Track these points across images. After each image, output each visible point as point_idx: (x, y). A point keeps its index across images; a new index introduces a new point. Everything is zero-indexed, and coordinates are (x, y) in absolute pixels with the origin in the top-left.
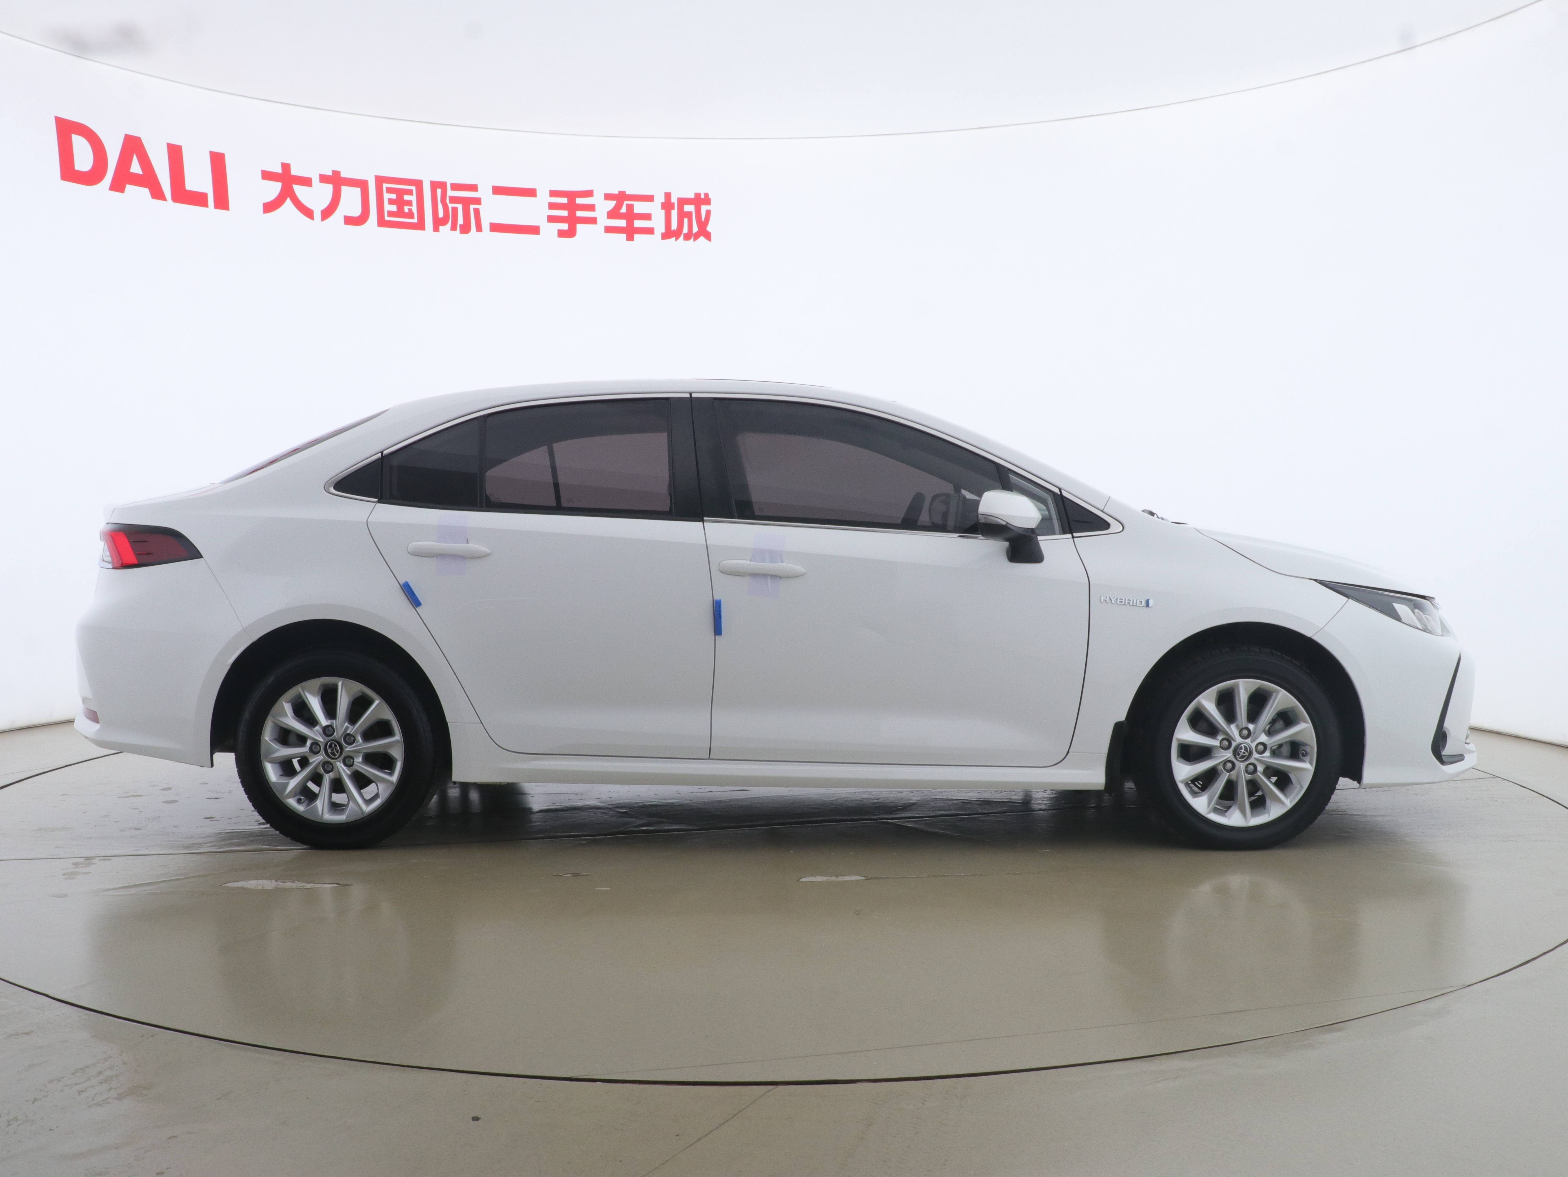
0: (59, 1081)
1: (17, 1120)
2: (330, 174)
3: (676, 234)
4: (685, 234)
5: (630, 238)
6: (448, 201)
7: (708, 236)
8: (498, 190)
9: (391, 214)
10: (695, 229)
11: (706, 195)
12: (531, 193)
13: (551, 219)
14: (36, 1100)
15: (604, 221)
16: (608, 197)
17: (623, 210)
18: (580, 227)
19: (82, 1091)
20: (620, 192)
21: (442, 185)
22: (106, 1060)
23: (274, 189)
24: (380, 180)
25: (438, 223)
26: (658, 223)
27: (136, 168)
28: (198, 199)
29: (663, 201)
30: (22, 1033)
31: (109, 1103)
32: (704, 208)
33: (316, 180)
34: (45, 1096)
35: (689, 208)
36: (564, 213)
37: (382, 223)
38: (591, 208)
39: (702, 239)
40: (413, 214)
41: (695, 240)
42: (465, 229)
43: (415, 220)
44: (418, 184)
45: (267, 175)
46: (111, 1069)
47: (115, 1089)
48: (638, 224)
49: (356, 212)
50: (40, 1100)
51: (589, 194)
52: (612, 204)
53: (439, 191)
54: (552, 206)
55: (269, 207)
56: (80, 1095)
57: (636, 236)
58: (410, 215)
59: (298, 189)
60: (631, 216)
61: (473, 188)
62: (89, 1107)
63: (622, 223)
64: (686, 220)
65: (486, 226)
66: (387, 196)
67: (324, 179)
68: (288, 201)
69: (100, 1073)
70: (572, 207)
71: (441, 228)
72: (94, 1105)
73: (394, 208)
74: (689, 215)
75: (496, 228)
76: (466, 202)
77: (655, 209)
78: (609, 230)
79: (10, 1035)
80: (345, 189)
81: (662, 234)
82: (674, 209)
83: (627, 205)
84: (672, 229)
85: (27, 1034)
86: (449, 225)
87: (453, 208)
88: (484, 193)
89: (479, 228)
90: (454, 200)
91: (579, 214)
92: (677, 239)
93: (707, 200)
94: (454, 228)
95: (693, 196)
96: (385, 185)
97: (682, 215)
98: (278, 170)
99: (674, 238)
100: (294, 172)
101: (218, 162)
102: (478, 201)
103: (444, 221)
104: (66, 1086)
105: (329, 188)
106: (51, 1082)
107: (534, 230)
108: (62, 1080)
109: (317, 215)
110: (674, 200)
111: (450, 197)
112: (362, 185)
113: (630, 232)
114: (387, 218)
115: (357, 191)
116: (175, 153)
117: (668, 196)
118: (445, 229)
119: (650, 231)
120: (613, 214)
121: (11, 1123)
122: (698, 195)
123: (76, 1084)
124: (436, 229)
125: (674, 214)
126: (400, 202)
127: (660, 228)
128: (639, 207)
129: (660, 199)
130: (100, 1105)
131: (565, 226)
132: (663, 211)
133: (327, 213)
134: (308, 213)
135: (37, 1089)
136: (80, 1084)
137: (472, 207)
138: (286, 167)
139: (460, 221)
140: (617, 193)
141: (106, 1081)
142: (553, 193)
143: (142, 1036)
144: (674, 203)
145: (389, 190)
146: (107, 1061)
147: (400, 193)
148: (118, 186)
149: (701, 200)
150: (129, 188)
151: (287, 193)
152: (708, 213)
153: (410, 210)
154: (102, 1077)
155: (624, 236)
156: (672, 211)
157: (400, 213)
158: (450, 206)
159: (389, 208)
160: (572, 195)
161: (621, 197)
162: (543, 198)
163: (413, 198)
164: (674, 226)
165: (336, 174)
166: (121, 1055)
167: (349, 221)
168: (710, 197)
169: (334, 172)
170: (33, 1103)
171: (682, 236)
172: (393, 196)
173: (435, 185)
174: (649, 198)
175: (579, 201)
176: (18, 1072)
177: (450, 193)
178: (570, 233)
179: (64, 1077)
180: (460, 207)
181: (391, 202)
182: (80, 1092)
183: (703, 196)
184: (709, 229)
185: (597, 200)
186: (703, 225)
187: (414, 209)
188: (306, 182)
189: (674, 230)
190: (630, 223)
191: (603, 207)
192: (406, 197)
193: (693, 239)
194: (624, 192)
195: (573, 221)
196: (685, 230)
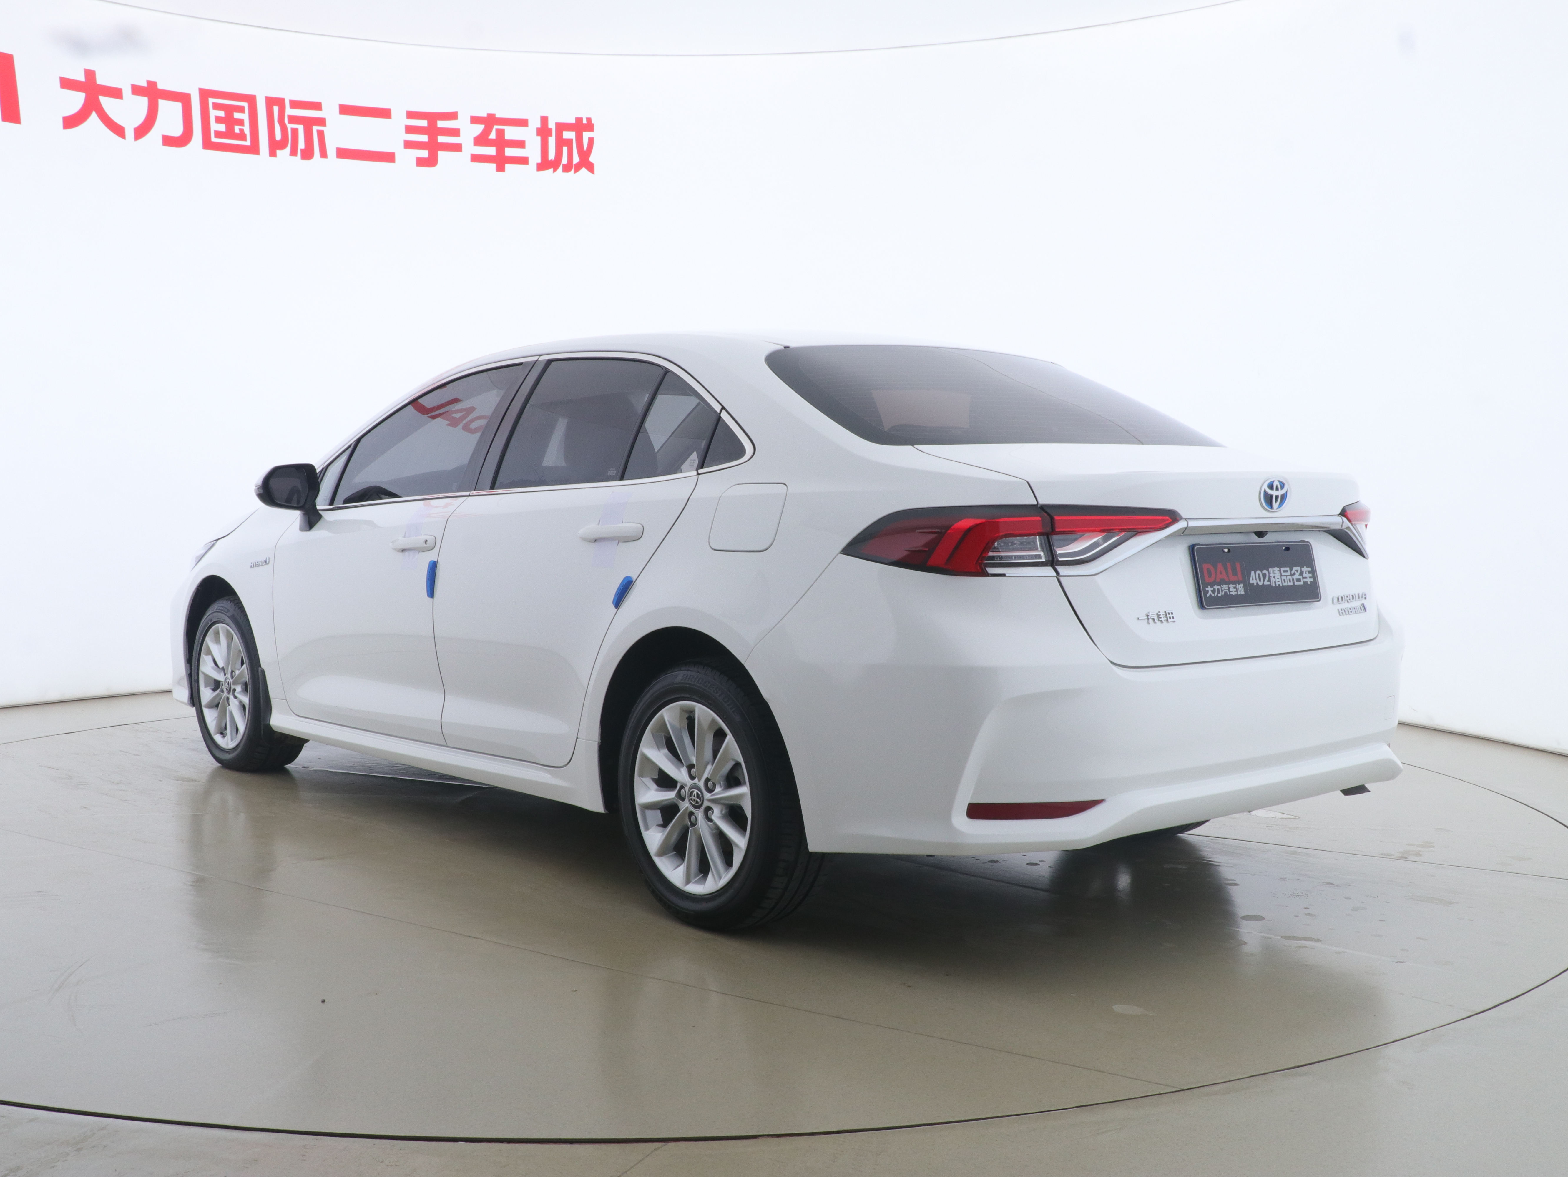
2: (145, 84)
3: (554, 165)
4: (564, 165)
5: (500, 168)
6: (286, 121)
7: (591, 168)
8: (346, 110)
9: (218, 134)
10: (576, 159)
11: (589, 120)
12: (384, 113)
13: (408, 145)
15: (470, 148)
16: (475, 120)
17: (493, 136)
18: (442, 154)
20: (489, 115)
21: (280, 102)
23: (76, 100)
24: (205, 94)
25: (275, 147)
26: (533, 151)
29: (539, 126)
32: (586, 135)
33: (127, 92)
35: (569, 135)
36: (424, 138)
37: (208, 145)
38: (456, 132)
39: (584, 170)
40: (245, 135)
41: (576, 172)
42: (307, 154)
43: (248, 143)
44: (251, 100)
45: (67, 84)
48: (509, 152)
49: (177, 131)
51: (453, 116)
52: (479, 128)
53: (276, 109)
54: (409, 129)
55: (71, 122)
57: (507, 166)
58: (242, 136)
59: (106, 102)
60: (501, 143)
61: (317, 106)
63: (491, 151)
64: (565, 149)
65: (331, 151)
66: (213, 113)
67: (137, 90)
68: (94, 116)
70: (433, 131)
71: (278, 152)
73: (222, 128)
74: (569, 143)
75: (343, 153)
76: (309, 123)
77: (529, 135)
78: (476, 158)
80: (162, 104)
81: (538, 165)
82: (551, 135)
83: (497, 130)
84: (550, 159)
86: (288, 149)
87: (292, 129)
88: (329, 112)
89: (324, 154)
90: (293, 119)
91: (441, 139)
92: (554, 171)
93: (590, 126)
95: (573, 121)
96: (211, 101)
97: (561, 142)
98: (81, 78)
99: (552, 170)
100: (101, 80)
102: (322, 122)
103: (282, 145)
105: (143, 102)
107: (388, 157)
109: (130, 133)
110: (552, 125)
111: (290, 117)
112: (184, 99)
113: (501, 162)
114: (214, 139)
115: (178, 106)
117: (544, 120)
118: (284, 154)
119: (524, 161)
120: (480, 141)
122: (579, 120)
124: (273, 154)
125: (552, 141)
126: (229, 121)
127: (535, 157)
128: (511, 133)
129: (535, 123)
131: (424, 154)
132: (539, 138)
133: (141, 131)
134: (119, 131)
137: (315, 128)
138: (90, 74)
139: (301, 145)
140: (485, 115)
142: (411, 115)
144: (551, 129)
145: (217, 106)
147: (229, 110)
149: (582, 126)
151: (91, 106)
152: (591, 140)
153: (242, 130)
155: (493, 166)
156: (550, 138)
157: (229, 134)
158: (290, 127)
159: (215, 127)
160: (433, 117)
161: (489, 121)
162: (399, 120)
163: (245, 116)
164: (552, 156)
165: (152, 85)
167: (168, 141)
168: (593, 122)
169: (149, 82)
171: (561, 168)
172: (221, 114)
173: (271, 102)
174: (523, 123)
175: (441, 124)
177: (289, 111)
178: (431, 162)
180: (301, 128)
181: (218, 120)
183: (585, 121)
184: (592, 159)
185: (462, 123)
186: (585, 155)
187: (247, 129)
188: (116, 93)
189: (552, 160)
190: (501, 151)
191: (469, 132)
192: (237, 115)
193: (573, 171)
194: (494, 115)
195: (434, 148)
196: (565, 161)
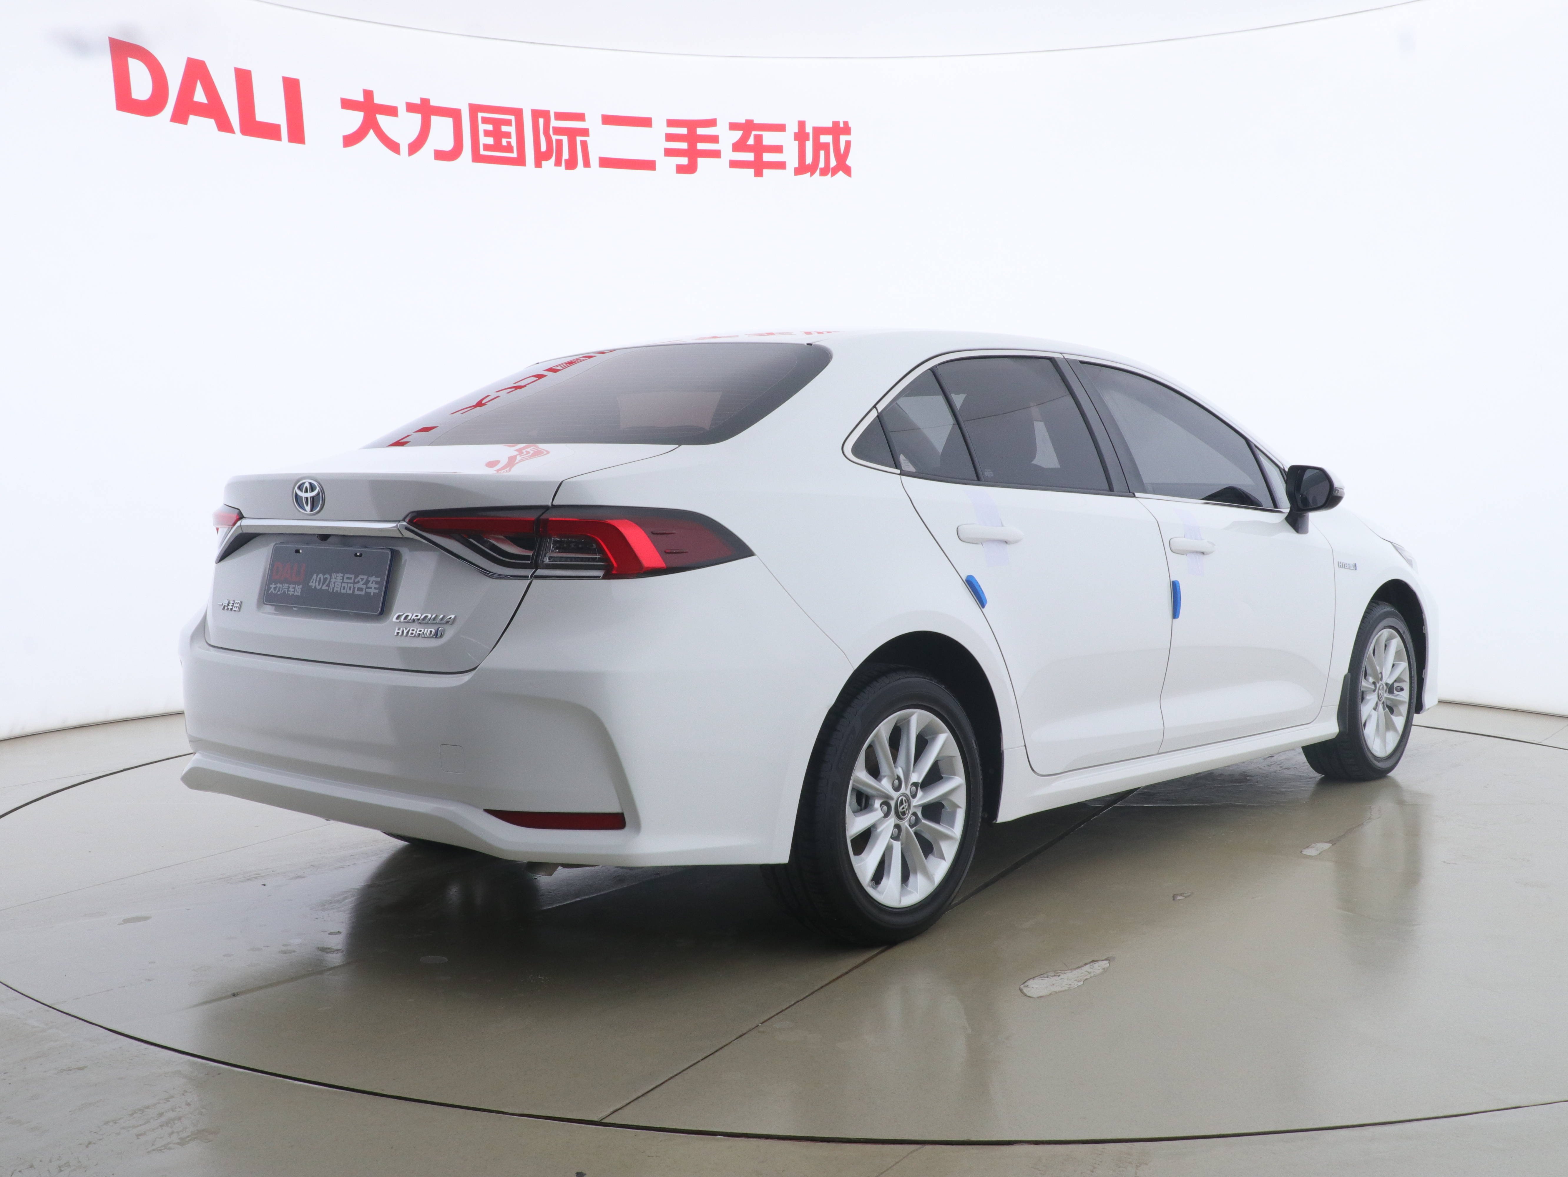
0: (116, 1123)
1: (69, 1165)
2: (418, 102)
3: (811, 169)
4: (821, 169)
5: (758, 174)
6: (551, 132)
7: (848, 171)
8: (608, 120)
9: (487, 147)
10: (833, 163)
11: (846, 123)
12: (646, 122)
13: (669, 152)
14: (90, 1143)
15: (729, 154)
16: (733, 126)
17: (751, 141)
18: (701, 161)
19: (141, 1135)
21: (545, 114)
22: (167, 1100)
23: (356, 118)
24: (475, 109)
25: (540, 158)
26: (790, 156)
27: (200, 96)
28: (270, 132)
29: (797, 131)
30: (74, 1069)
31: (170, 1149)
32: (843, 139)
33: (402, 110)
34: (100, 1139)
35: (826, 139)
36: (684, 146)
37: (477, 157)
38: (714, 139)
39: (841, 173)
40: (513, 147)
41: (832, 175)
42: (571, 164)
43: (514, 155)
44: (518, 113)
45: (347, 104)
46: (173, 1110)
47: (178, 1133)
48: (767, 157)
49: (448, 145)
50: (94, 1144)
51: (712, 123)
52: (737, 135)
53: (541, 121)
54: (670, 137)
55: (350, 140)
56: (138, 1139)
57: (765, 171)
58: (509, 149)
59: (383, 120)
60: (759, 148)
61: (580, 117)
62: (149, 1152)
63: (749, 156)
64: (822, 153)
65: (594, 161)
66: (482, 127)
67: (411, 108)
68: (371, 134)
69: (161, 1114)
70: (692, 138)
71: (543, 163)
72: (154, 1150)
73: (490, 141)
74: (826, 146)
75: (606, 163)
76: (572, 134)
77: (787, 140)
78: (734, 164)
79: (62, 1071)
80: (435, 119)
81: (796, 169)
82: (808, 140)
83: (755, 136)
84: (807, 163)
85: (80, 1069)
86: (553, 159)
87: (557, 140)
88: (592, 123)
89: (587, 164)
90: (558, 131)
91: (701, 146)
92: (812, 175)
93: (847, 130)
94: (558, 163)
95: (830, 125)
96: (480, 115)
97: (818, 146)
98: (361, 98)
99: (809, 174)
100: (378, 100)
101: (292, 88)
102: (585, 132)
103: (547, 156)
104: (123, 1128)
105: (417, 118)
106: (106, 1123)
107: (649, 165)
108: (117, 1122)
109: (404, 149)
110: (809, 129)
111: (554, 128)
112: (455, 114)
113: (759, 167)
114: (482, 152)
115: (449, 122)
116: (244, 79)
117: (802, 124)
118: (549, 164)
119: (781, 165)
120: (738, 147)
121: (62, 1169)
122: (836, 124)
123: (134, 1127)
124: (538, 165)
125: (809, 145)
126: (497, 134)
127: (793, 162)
128: (769, 139)
129: (792, 128)
130: (160, 1150)
131: (684, 161)
132: (797, 142)
133: (415, 147)
134: (394, 147)
135: (91, 1132)
136: (138, 1126)
137: (579, 139)
138: (368, 94)
139: (566, 155)
140: (744, 121)
141: (167, 1123)
142: (671, 123)
143: (207, 1074)
144: (808, 134)
145: (485, 121)
146: (169, 1101)
147: (497, 123)
148: (180, 117)
149: (839, 129)
150: (192, 118)
151: (370, 124)
152: (848, 144)
153: (509, 143)
154: (163, 1119)
155: (751, 171)
156: (807, 142)
157: (497, 147)
158: (554, 138)
159: (484, 140)
160: (692, 125)
161: (748, 127)
162: (660, 128)
163: (512, 129)
164: (809, 160)
165: (425, 102)
166: (183, 1095)
167: (440, 155)
168: (850, 126)
169: (422, 99)
170: (87, 1147)
171: (818, 172)
172: (490, 127)
173: (537, 114)
174: (781, 128)
175: (700, 131)
176: (70, 1112)
177: (554, 123)
178: (690, 169)
179: (120, 1119)
180: (565, 139)
181: (487, 133)
182: (138, 1136)
183: (842, 125)
184: (849, 162)
185: (721, 130)
186: (842, 158)
187: (514, 141)
188: (392, 111)
189: (809, 164)
190: (758, 157)
191: (728, 138)
192: (504, 128)
193: (830, 174)
194: (752, 121)
195: (693, 155)
196: (822, 164)
